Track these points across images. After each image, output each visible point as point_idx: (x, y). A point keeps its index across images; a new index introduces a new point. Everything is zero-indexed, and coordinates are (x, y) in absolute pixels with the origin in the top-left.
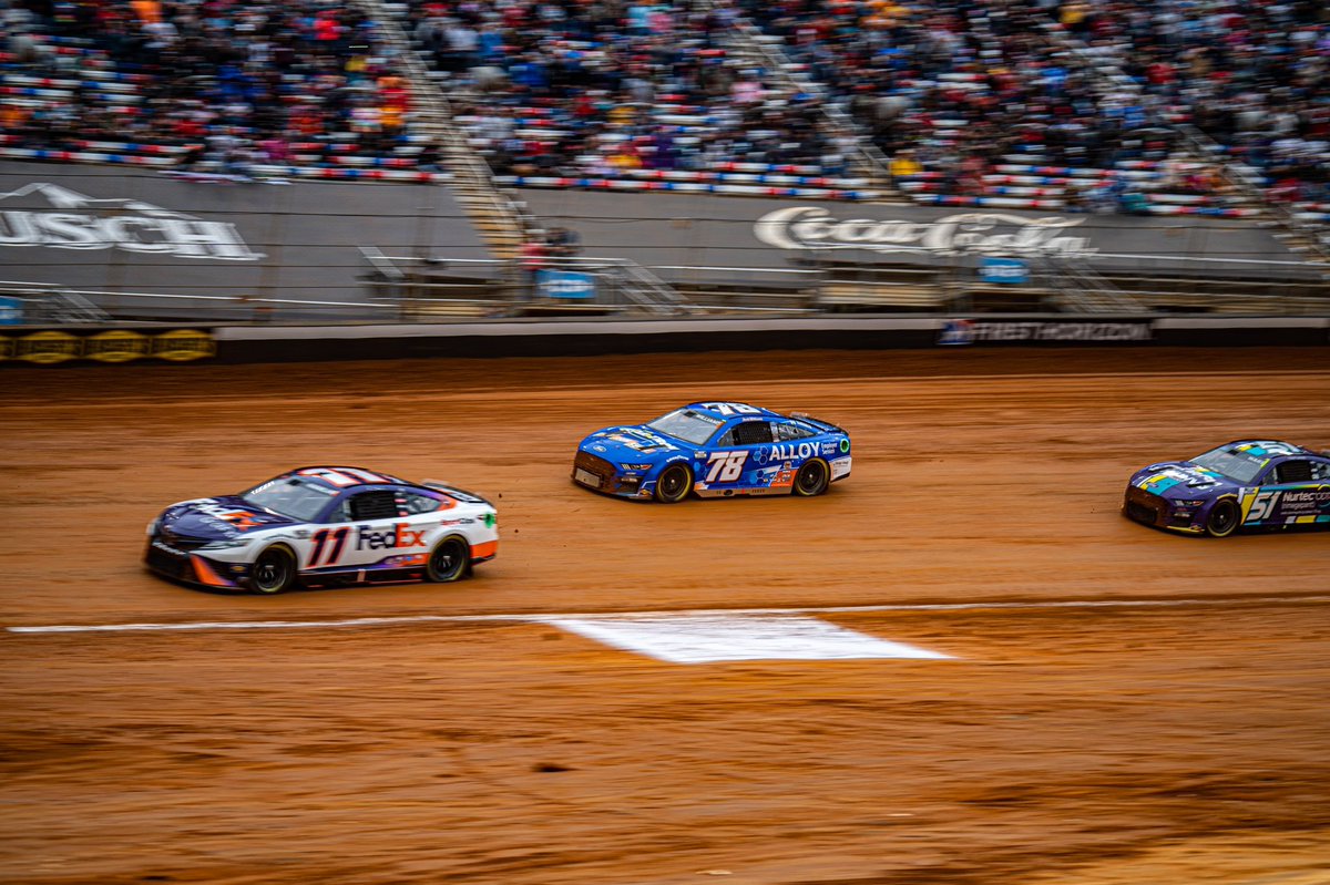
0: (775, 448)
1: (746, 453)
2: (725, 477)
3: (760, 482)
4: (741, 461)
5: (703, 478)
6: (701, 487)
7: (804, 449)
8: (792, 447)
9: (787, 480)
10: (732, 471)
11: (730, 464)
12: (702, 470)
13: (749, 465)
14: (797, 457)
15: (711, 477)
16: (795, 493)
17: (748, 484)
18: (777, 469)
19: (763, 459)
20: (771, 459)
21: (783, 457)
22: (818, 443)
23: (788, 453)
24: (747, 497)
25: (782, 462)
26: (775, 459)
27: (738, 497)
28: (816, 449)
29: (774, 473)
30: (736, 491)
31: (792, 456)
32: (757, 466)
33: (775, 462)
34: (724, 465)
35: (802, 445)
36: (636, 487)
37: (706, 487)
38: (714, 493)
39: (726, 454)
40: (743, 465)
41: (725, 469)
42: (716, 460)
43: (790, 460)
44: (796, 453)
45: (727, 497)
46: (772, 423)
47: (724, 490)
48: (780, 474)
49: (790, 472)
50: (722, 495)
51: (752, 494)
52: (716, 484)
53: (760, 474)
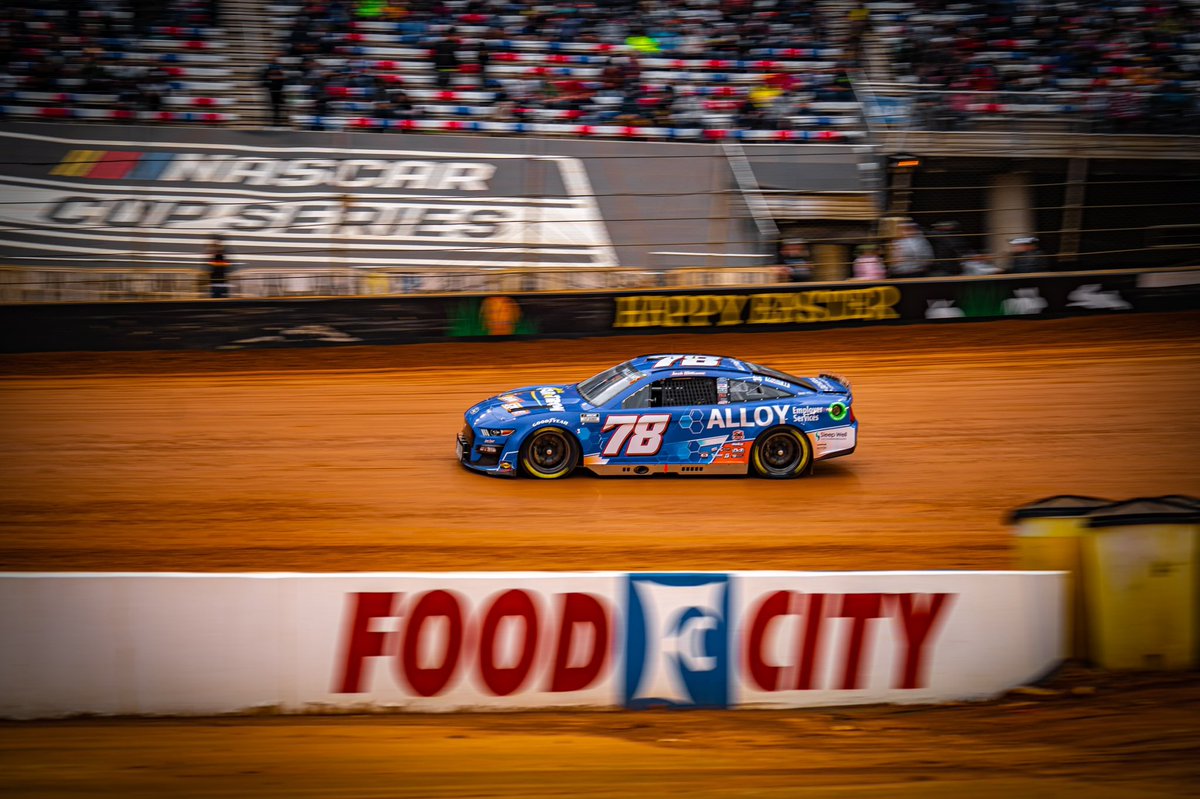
0: (715, 412)
1: (666, 418)
2: (635, 447)
3: (695, 457)
4: (659, 428)
5: (598, 449)
6: (595, 461)
7: (764, 415)
8: (743, 411)
9: (740, 455)
10: (645, 442)
11: (641, 432)
12: (594, 439)
13: (672, 432)
14: (752, 425)
15: (612, 448)
16: (753, 473)
17: (675, 459)
18: (722, 440)
19: (696, 426)
20: (710, 426)
21: (730, 424)
22: (786, 407)
23: (736, 418)
24: (674, 476)
25: (728, 431)
26: (716, 426)
27: (657, 476)
28: (782, 415)
29: (718, 446)
30: (653, 468)
31: (744, 423)
32: (686, 435)
33: (717, 431)
34: (632, 434)
35: (758, 410)
36: (494, 459)
37: (605, 462)
38: (618, 469)
39: (633, 419)
40: (663, 434)
41: (633, 439)
42: (617, 427)
43: (740, 428)
44: (750, 417)
45: (641, 475)
46: (721, 379)
47: (633, 467)
48: (727, 448)
49: (741, 445)
50: (632, 473)
51: (681, 473)
52: (621, 456)
53: (695, 446)
